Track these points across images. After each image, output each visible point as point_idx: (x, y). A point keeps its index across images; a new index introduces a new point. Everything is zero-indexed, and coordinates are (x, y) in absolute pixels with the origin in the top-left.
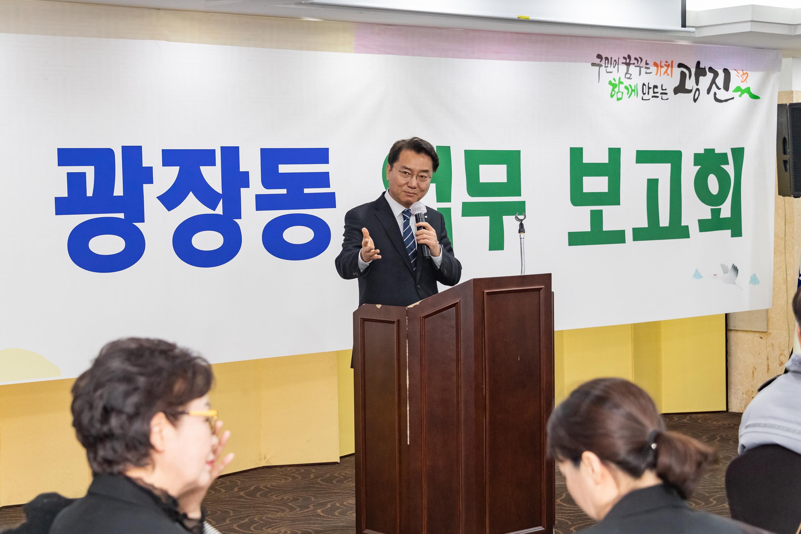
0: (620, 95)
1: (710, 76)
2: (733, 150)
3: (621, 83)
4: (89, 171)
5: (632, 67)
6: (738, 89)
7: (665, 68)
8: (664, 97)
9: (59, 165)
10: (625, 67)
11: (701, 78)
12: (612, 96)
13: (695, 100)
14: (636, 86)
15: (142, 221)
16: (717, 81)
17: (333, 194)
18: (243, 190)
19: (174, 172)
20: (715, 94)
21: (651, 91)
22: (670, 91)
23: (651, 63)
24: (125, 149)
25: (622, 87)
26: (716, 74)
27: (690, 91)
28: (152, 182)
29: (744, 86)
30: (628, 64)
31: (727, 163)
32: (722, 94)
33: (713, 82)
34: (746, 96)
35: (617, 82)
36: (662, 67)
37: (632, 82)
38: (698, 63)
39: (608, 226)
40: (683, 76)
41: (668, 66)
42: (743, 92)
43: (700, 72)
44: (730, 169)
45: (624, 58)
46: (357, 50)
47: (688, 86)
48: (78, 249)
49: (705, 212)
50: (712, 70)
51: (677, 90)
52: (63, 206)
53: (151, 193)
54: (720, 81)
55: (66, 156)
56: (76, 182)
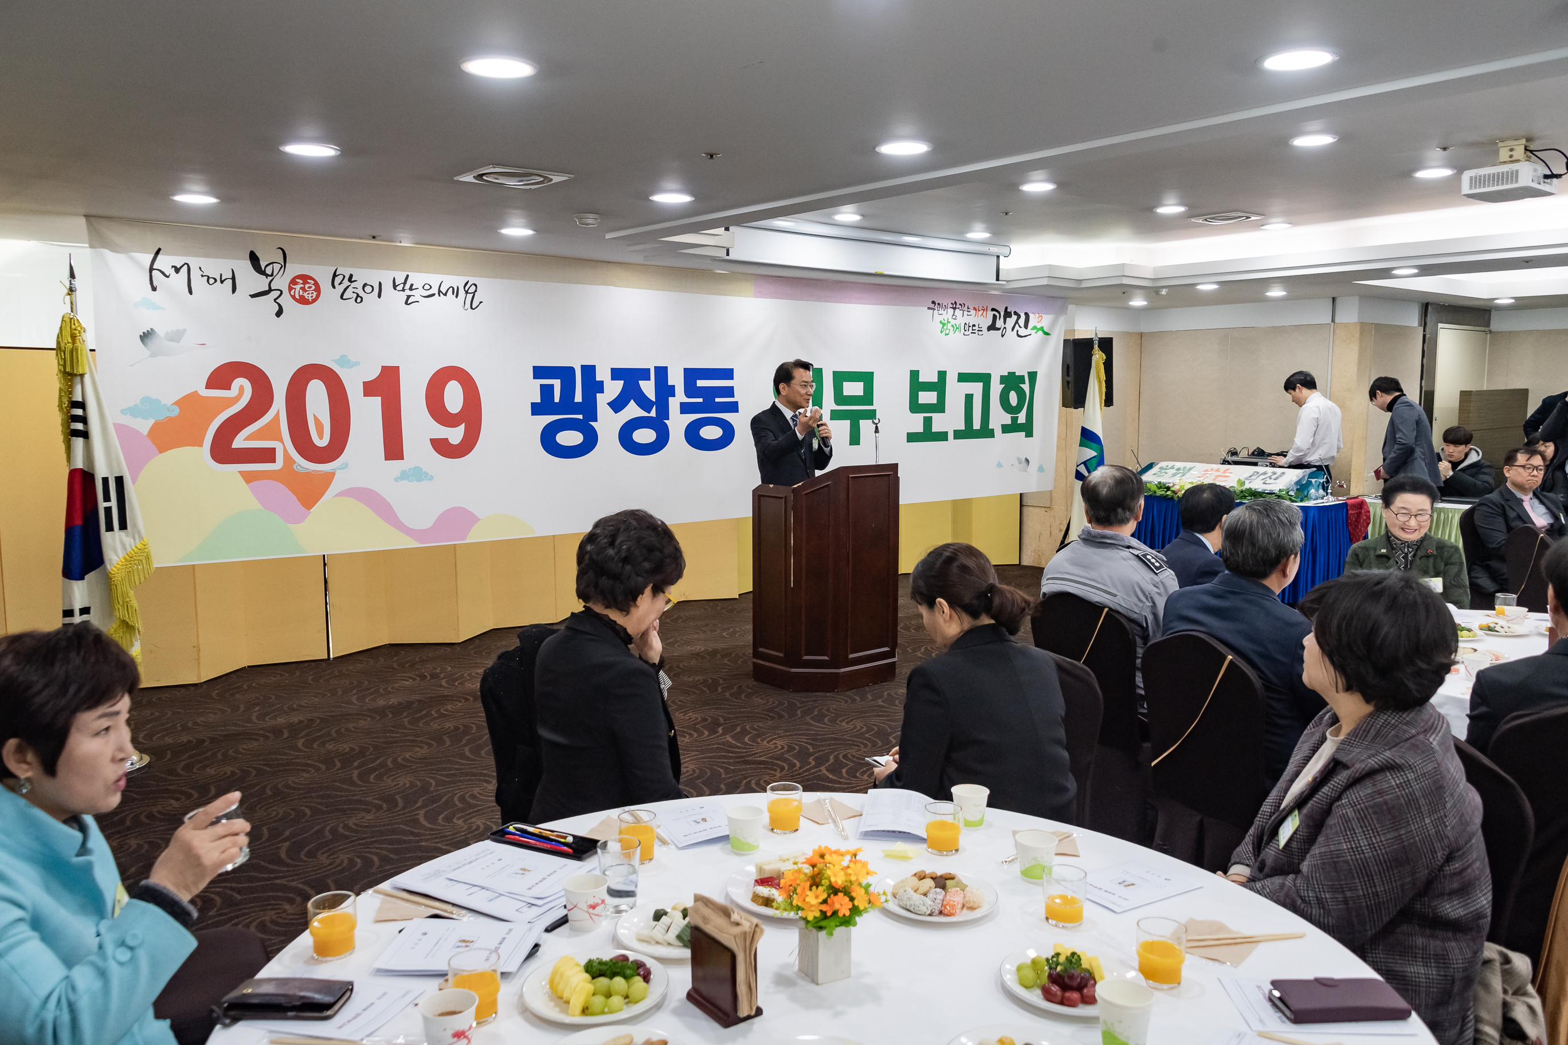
0: (947, 332)
1: (1014, 317)
2: (1029, 373)
3: (949, 322)
4: (557, 383)
5: (957, 310)
6: (1034, 328)
7: (982, 312)
8: (980, 333)
9: (535, 378)
10: (952, 310)
11: (1008, 319)
12: (942, 332)
13: (1003, 336)
14: (960, 325)
15: (596, 420)
16: (1019, 321)
17: (737, 403)
18: (670, 399)
19: (619, 384)
20: (1018, 331)
21: (971, 328)
22: (985, 329)
23: (971, 307)
24: (584, 368)
25: (949, 325)
26: (1019, 317)
27: (999, 329)
28: (603, 392)
29: (1039, 326)
30: (955, 309)
31: (1024, 383)
32: (1023, 332)
33: (1017, 322)
34: (1040, 332)
35: (946, 322)
36: (979, 311)
37: (957, 322)
38: (1006, 308)
39: (936, 428)
40: (995, 317)
41: (984, 310)
42: (1038, 330)
43: (1007, 315)
44: (1026, 387)
45: (952, 304)
46: (755, 296)
47: (998, 326)
48: (548, 441)
49: (1007, 419)
50: (1015, 313)
51: (990, 328)
52: (537, 409)
53: (603, 400)
54: (1022, 321)
55: (539, 372)
56: (546, 391)
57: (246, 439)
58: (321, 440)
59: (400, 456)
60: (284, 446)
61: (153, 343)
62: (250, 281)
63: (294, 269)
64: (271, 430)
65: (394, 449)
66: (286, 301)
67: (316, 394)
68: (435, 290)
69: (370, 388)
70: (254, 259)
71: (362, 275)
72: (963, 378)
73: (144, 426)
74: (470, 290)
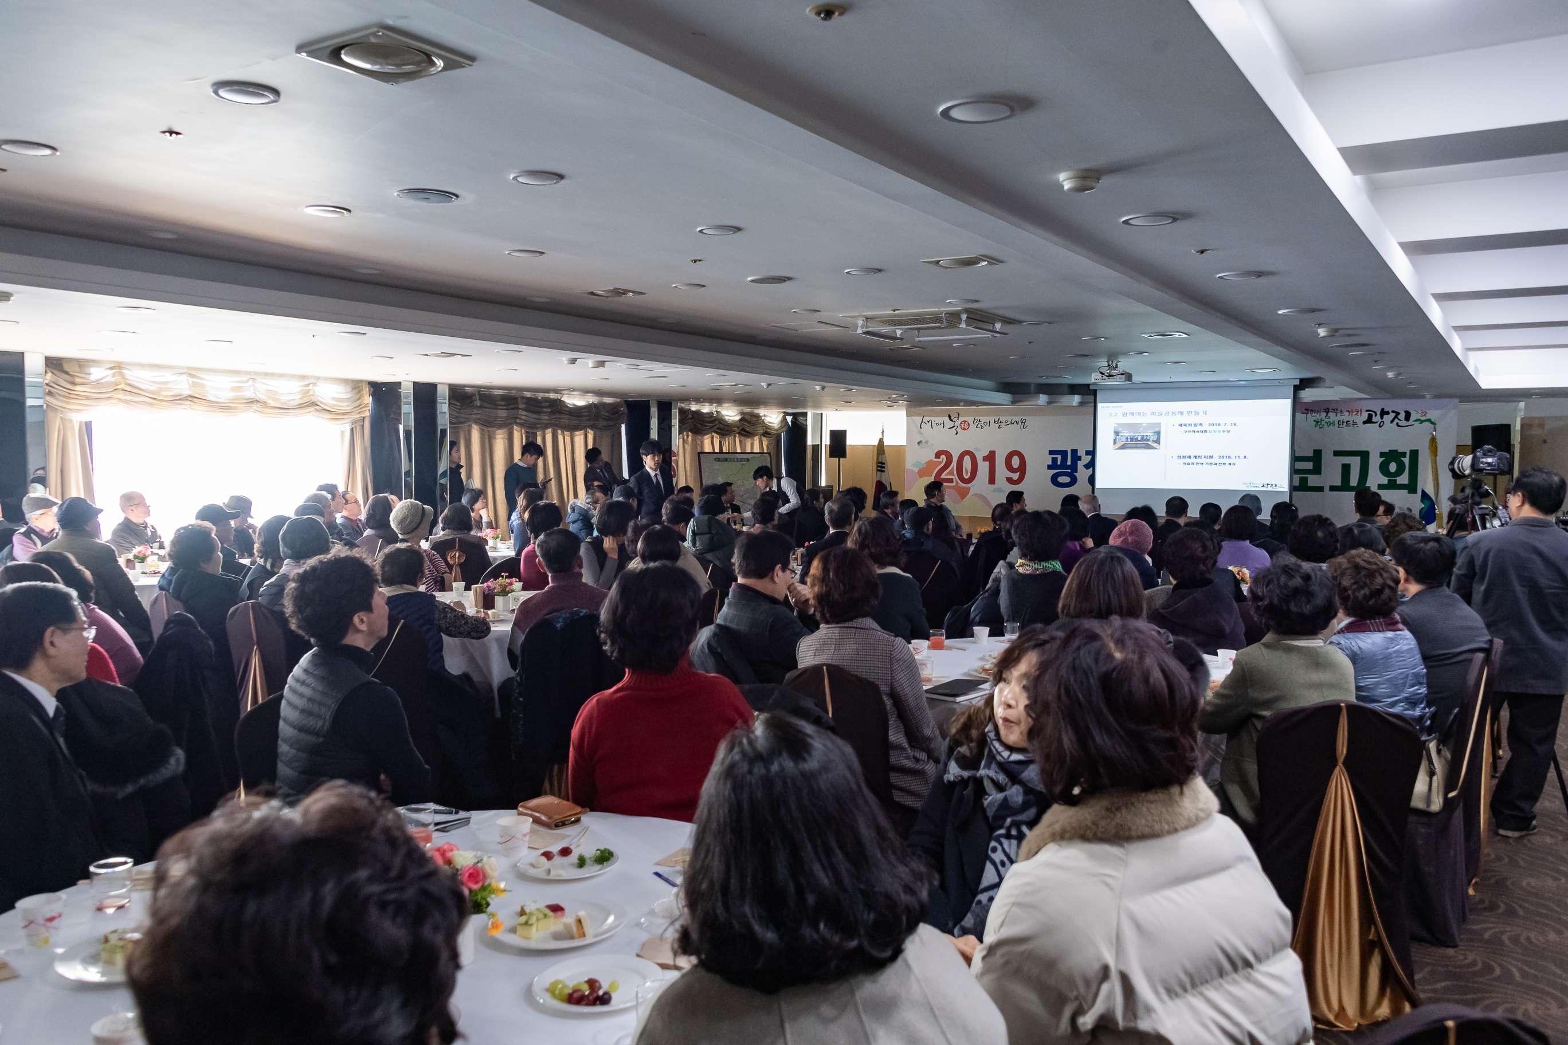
0: (1321, 426)
1: (1393, 415)
2: (1411, 451)
3: (1322, 420)
4: (1059, 457)
5: (1330, 413)
6: (1417, 420)
7: (1356, 412)
8: (1355, 426)
10: (1325, 414)
11: (1385, 416)
12: (1316, 426)
13: (1380, 426)
14: (1334, 422)
15: (1077, 473)
16: (1399, 417)
19: (1089, 457)
20: (1397, 424)
21: (1345, 424)
22: (1360, 423)
23: (1343, 410)
24: (1072, 451)
25: (1323, 423)
26: (1398, 414)
27: (1375, 423)
29: (1423, 418)
30: (1327, 412)
31: (1405, 457)
32: (1403, 423)
33: (1396, 417)
34: (1427, 423)
35: (1320, 420)
36: (1353, 412)
37: (1331, 420)
38: (1383, 409)
39: (1310, 484)
40: (1370, 416)
41: (1358, 411)
42: (1422, 422)
43: (1384, 413)
44: (1406, 460)
45: (1324, 409)
47: (1374, 419)
48: (1054, 480)
49: (1385, 480)
50: (1393, 412)
51: (1364, 423)
52: (1049, 467)
53: (1080, 465)
54: (1402, 416)
55: (1051, 452)
56: (1054, 460)
57: (946, 475)
58: (966, 477)
59: (994, 484)
60: (955, 478)
61: (921, 445)
62: (949, 424)
63: (961, 419)
64: (951, 473)
65: (992, 480)
66: (959, 429)
67: (967, 460)
68: (1009, 422)
69: (985, 459)
70: (950, 417)
71: (983, 419)
72: (1337, 453)
73: (916, 470)
74: (1023, 422)
